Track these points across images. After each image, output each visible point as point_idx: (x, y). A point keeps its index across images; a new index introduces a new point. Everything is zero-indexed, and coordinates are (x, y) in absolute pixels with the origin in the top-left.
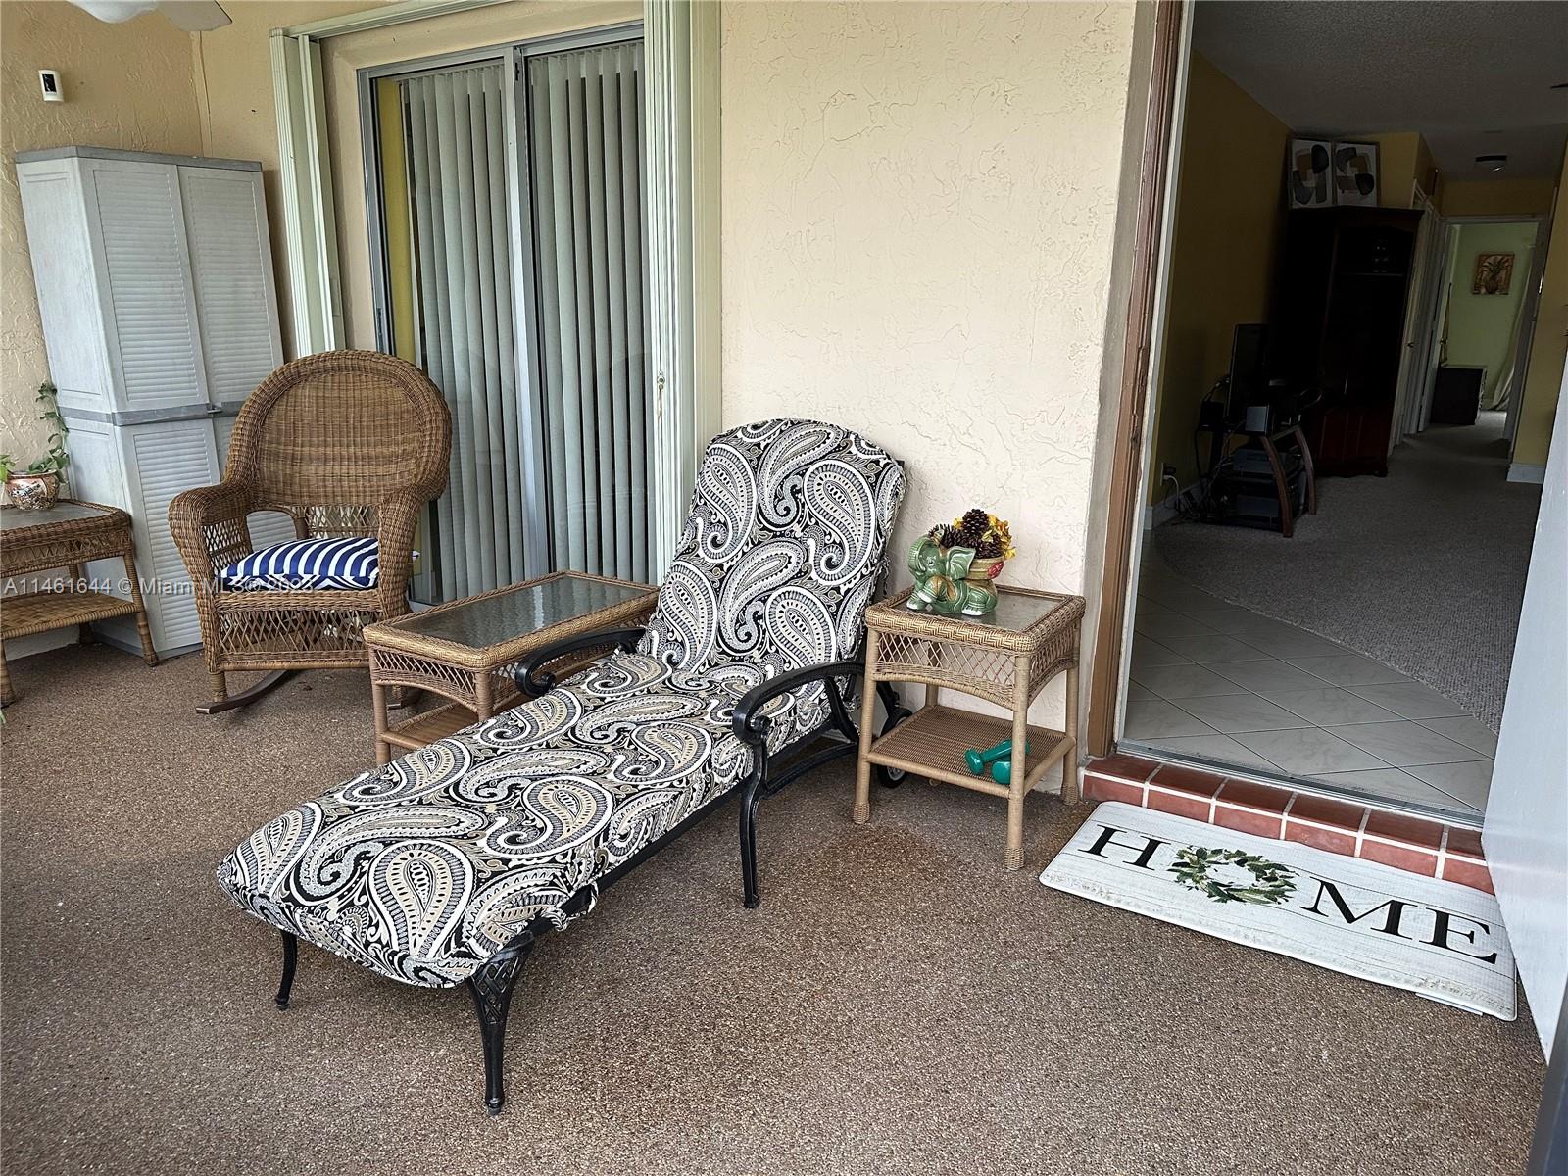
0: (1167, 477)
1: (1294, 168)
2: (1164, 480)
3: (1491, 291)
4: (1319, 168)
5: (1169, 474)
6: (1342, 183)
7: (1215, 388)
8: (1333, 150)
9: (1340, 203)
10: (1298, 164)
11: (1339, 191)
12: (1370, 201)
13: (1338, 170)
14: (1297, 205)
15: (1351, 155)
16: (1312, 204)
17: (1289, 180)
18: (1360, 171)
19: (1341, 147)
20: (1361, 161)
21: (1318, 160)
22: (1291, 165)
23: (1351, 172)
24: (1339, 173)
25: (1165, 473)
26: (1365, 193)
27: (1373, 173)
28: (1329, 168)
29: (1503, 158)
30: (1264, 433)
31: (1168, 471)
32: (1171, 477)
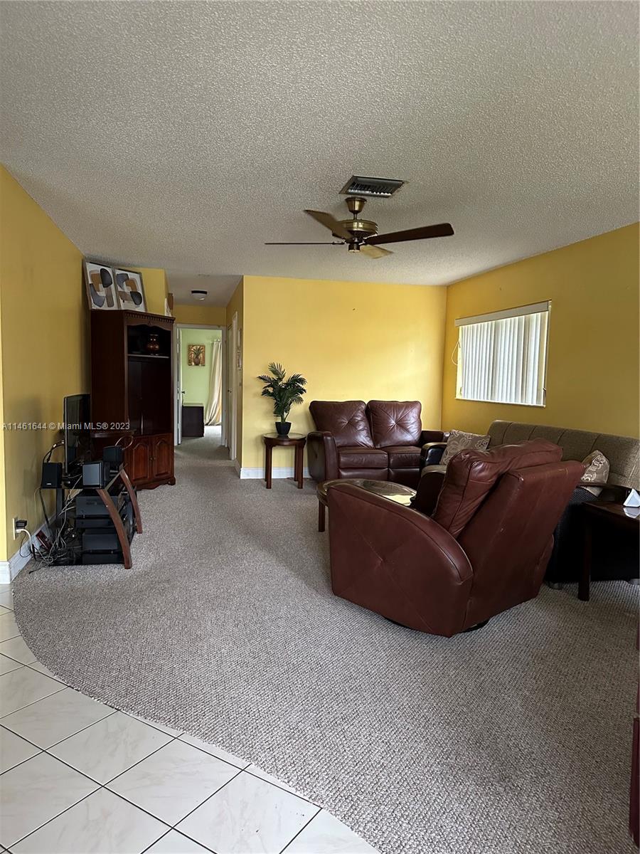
0: (19, 531)
1: (90, 282)
2: (17, 534)
3: (197, 364)
4: (106, 285)
5: (21, 527)
6: (122, 295)
7: (53, 448)
8: (114, 273)
9: (123, 309)
10: (92, 280)
11: (121, 301)
12: (141, 309)
13: (119, 287)
14: (95, 307)
15: (125, 278)
16: (105, 307)
17: (86, 291)
18: (132, 289)
19: (118, 272)
20: (131, 283)
21: (104, 278)
22: (88, 280)
23: (127, 290)
24: (119, 289)
25: (17, 527)
26: (137, 304)
27: (140, 292)
28: (112, 286)
29: (205, 293)
30: (99, 486)
31: (20, 524)
32: (23, 530)
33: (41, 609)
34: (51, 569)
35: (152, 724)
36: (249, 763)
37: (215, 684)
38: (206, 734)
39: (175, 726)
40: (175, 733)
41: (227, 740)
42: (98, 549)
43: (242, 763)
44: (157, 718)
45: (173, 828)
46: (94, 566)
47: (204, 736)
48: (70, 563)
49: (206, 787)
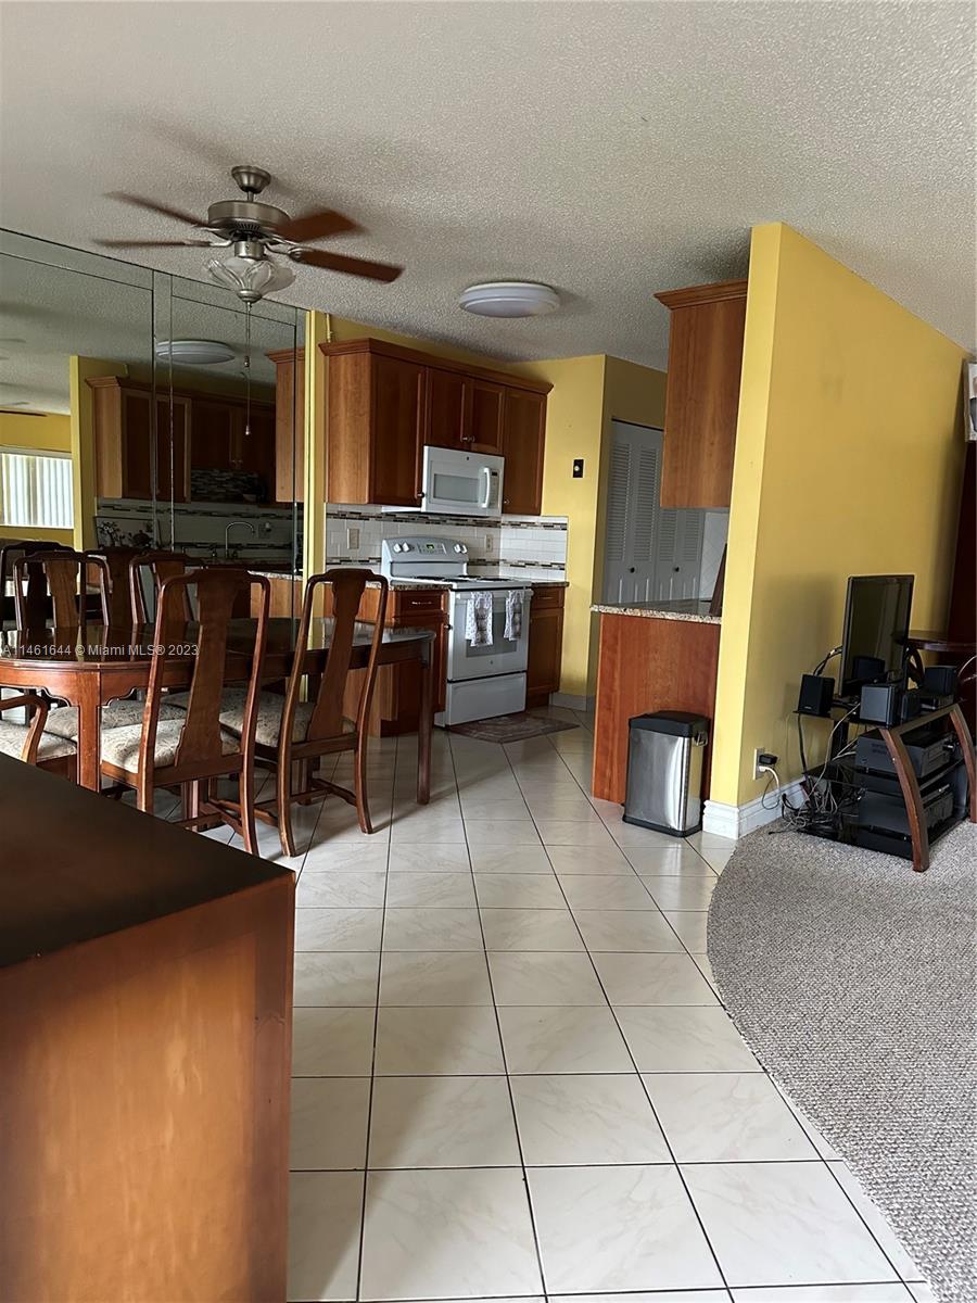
0: (763, 768)
5: (766, 764)
7: (829, 656)
25: (760, 762)
30: (883, 724)
31: (764, 760)
32: (768, 769)
33: (755, 887)
34: (802, 836)
35: (803, 1119)
36: (923, 1279)
37: (948, 1113)
38: (877, 1183)
39: (835, 1142)
40: (827, 1151)
41: (906, 1215)
42: (884, 827)
43: (909, 1268)
44: (813, 1113)
45: (727, 1289)
46: (866, 851)
47: (873, 1185)
48: (833, 836)
49: (819, 1266)
